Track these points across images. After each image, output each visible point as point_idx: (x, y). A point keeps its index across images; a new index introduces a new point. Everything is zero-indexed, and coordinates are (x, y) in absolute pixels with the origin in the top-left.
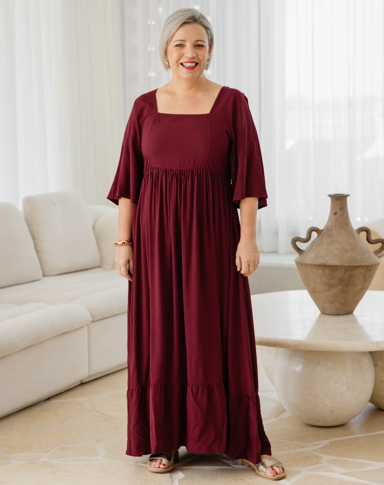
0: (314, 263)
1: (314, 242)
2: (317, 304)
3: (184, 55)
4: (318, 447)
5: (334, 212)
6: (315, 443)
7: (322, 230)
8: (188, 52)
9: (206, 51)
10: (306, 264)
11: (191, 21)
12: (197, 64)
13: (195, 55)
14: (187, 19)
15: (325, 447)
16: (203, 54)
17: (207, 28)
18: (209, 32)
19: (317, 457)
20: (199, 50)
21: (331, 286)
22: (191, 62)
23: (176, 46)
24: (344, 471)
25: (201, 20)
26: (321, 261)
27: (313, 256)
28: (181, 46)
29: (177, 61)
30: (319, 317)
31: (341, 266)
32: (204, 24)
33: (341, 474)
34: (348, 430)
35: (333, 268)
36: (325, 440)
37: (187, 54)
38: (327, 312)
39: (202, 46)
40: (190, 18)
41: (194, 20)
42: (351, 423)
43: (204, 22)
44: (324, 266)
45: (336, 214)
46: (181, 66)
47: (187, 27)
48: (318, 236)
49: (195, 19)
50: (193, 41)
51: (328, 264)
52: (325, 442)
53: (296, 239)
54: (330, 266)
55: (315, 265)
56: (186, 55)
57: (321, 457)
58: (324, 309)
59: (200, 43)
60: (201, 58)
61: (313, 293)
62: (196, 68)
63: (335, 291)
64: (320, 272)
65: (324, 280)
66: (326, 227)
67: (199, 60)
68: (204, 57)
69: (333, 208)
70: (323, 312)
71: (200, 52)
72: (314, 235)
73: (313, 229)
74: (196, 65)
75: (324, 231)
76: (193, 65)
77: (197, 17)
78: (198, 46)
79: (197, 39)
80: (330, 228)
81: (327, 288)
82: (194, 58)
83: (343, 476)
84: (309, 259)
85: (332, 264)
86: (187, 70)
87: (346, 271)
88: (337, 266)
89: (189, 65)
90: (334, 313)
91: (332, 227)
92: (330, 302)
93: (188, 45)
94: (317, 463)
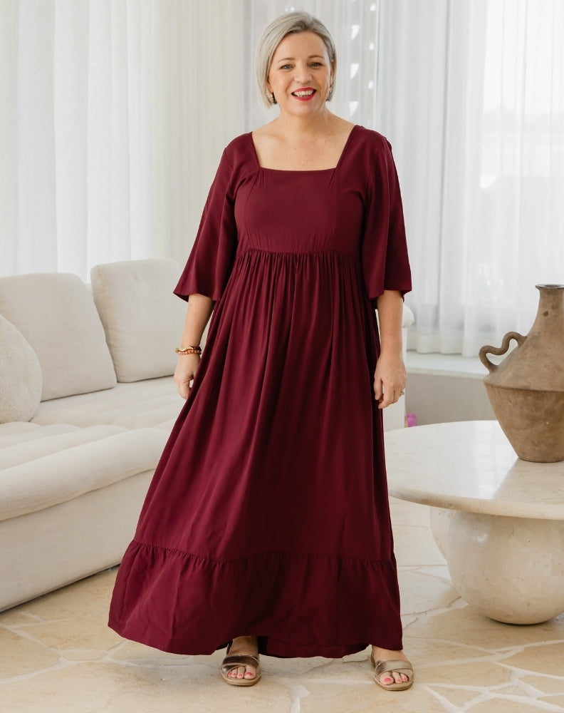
0: (512, 385)
1: (512, 354)
2: (514, 445)
3: (293, 80)
4: (508, 655)
5: (544, 311)
6: (503, 650)
7: (526, 337)
8: (300, 74)
9: (327, 72)
10: (499, 387)
11: (299, 28)
12: (315, 91)
13: (310, 79)
14: (294, 26)
15: (517, 656)
16: (322, 75)
17: (324, 38)
18: (328, 43)
19: (504, 671)
20: (315, 71)
21: (534, 420)
22: (305, 90)
23: (282, 68)
24: (541, 694)
25: (315, 26)
26: (521, 384)
27: (510, 374)
28: (288, 67)
29: (286, 90)
30: (516, 464)
31: (551, 392)
32: (319, 31)
33: (538, 699)
34: (551, 630)
35: (539, 394)
36: (518, 645)
37: (298, 77)
38: (528, 457)
39: (320, 64)
40: (298, 24)
41: (302, 26)
42: (558, 620)
43: (319, 28)
44: (526, 391)
45: (546, 314)
46: (292, 97)
47: (294, 37)
48: (520, 345)
49: (305, 26)
50: (305, 56)
51: (532, 388)
52: (518, 649)
53: (486, 349)
54: (534, 391)
55: (513, 389)
56: (296, 79)
57: (511, 672)
58: (523, 453)
59: (316, 60)
60: (320, 82)
61: (508, 429)
62: (314, 98)
63: (541, 427)
64: (520, 399)
65: (525, 411)
66: (531, 333)
67: (318, 85)
68: (325, 80)
69: (542, 305)
70: (523, 457)
71: (317, 73)
72: (514, 344)
73: (512, 336)
74: (313, 93)
75: (528, 339)
76: (309, 93)
77: (308, 22)
78: (314, 64)
79: (310, 54)
80: (536, 335)
81: (529, 422)
82: (308, 82)
83: (541, 702)
84: (505, 379)
85: (538, 389)
86: (302, 102)
87: (557, 401)
88: (545, 392)
89: (303, 93)
90: (538, 460)
91: (539, 333)
92: (534, 444)
93: (299, 65)
94: (503, 681)
